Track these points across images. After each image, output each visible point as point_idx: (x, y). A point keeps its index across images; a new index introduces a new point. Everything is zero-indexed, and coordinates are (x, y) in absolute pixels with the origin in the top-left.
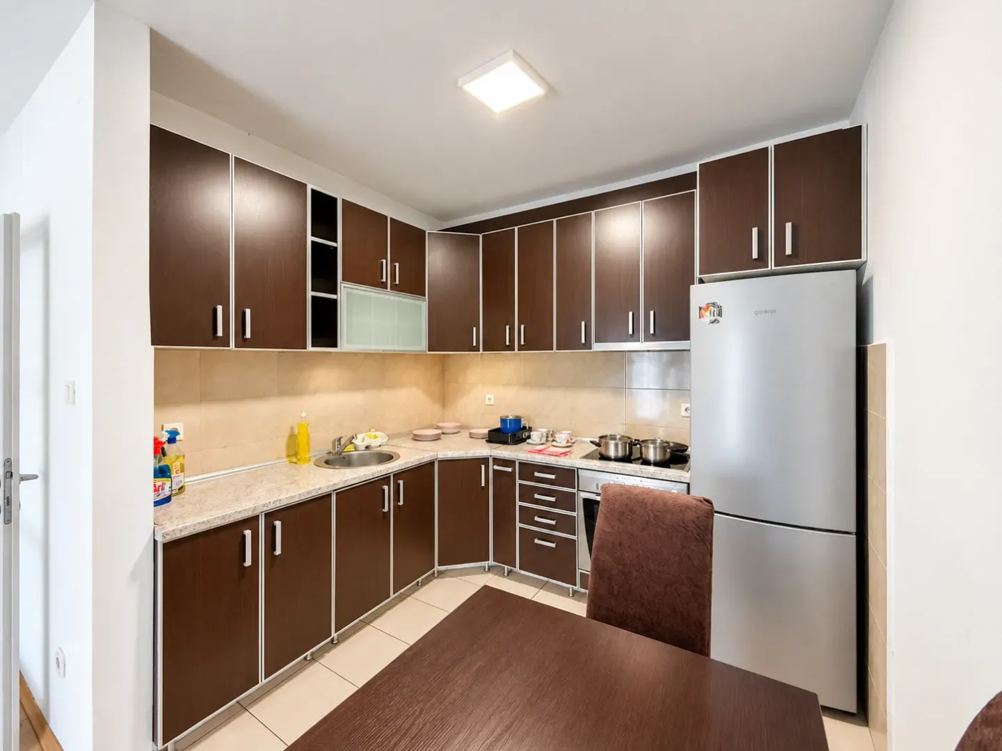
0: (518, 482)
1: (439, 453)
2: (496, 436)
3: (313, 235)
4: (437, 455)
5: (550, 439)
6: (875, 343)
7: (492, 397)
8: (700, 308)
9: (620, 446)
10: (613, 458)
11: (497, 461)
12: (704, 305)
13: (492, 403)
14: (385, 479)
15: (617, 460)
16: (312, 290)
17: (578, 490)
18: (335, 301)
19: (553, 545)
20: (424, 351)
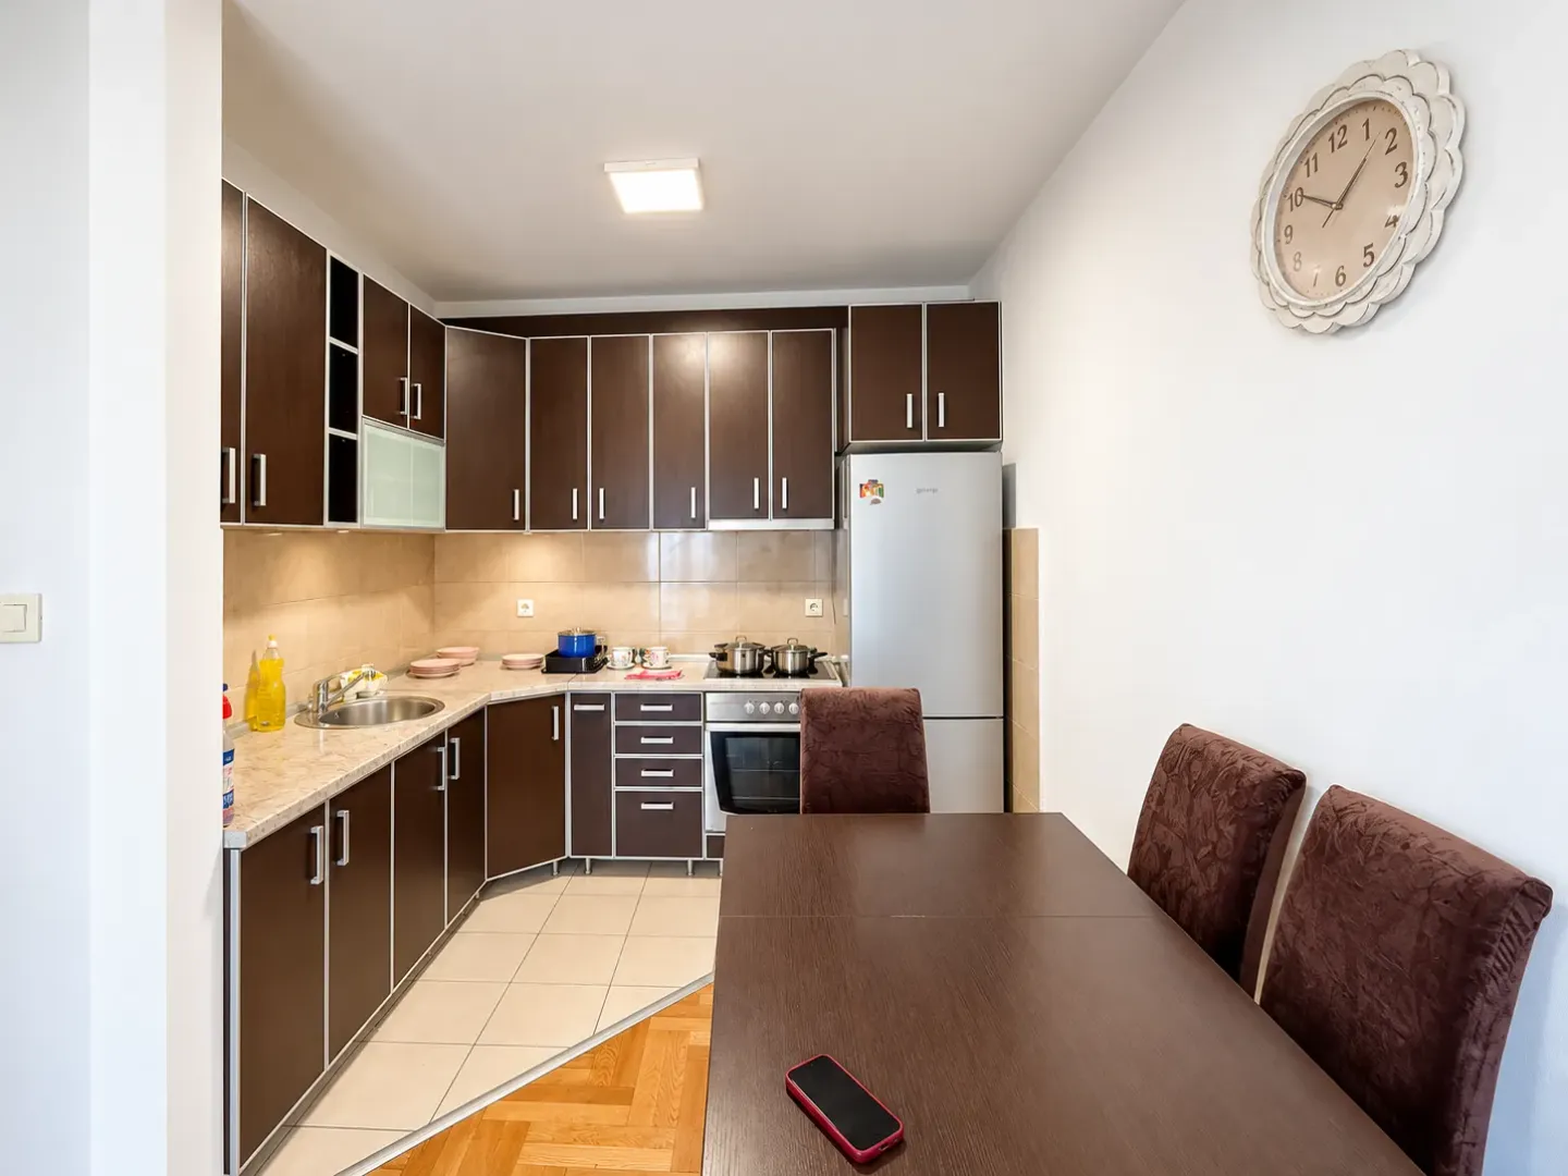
0: (615, 723)
1: (493, 693)
2: (558, 662)
3: (332, 335)
4: (490, 696)
5: (638, 659)
6: (1018, 527)
7: (530, 603)
8: (861, 486)
9: (748, 655)
10: (739, 672)
11: (578, 698)
12: (865, 482)
13: (530, 612)
14: (438, 740)
15: (744, 675)
16: (331, 426)
17: (706, 721)
18: (354, 443)
19: (670, 807)
20: (440, 529)
